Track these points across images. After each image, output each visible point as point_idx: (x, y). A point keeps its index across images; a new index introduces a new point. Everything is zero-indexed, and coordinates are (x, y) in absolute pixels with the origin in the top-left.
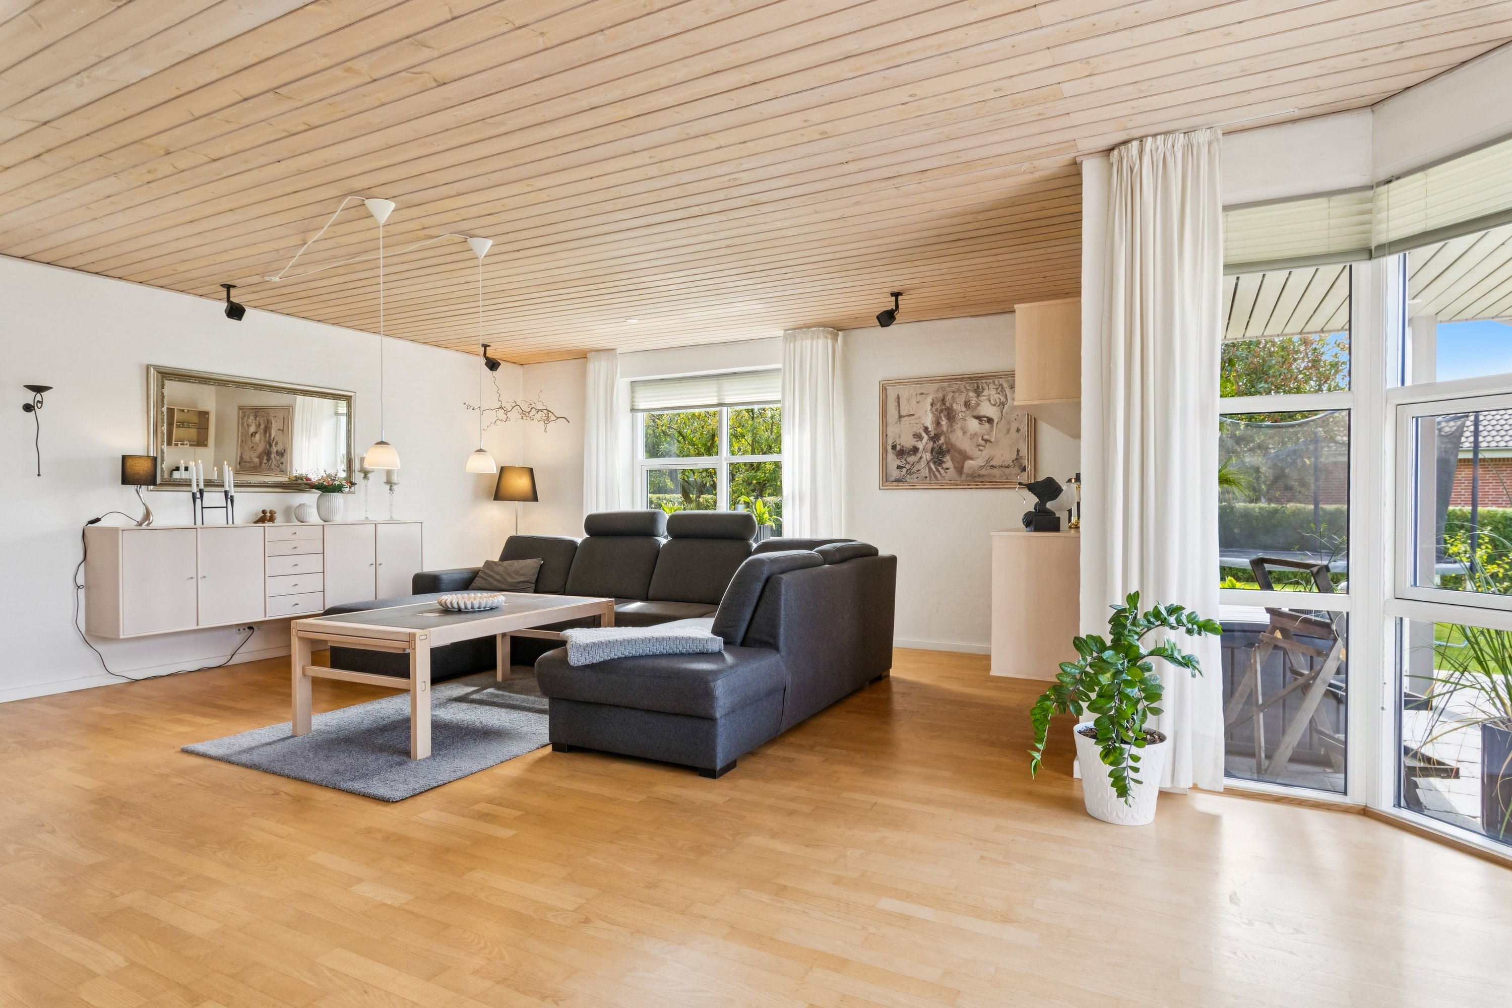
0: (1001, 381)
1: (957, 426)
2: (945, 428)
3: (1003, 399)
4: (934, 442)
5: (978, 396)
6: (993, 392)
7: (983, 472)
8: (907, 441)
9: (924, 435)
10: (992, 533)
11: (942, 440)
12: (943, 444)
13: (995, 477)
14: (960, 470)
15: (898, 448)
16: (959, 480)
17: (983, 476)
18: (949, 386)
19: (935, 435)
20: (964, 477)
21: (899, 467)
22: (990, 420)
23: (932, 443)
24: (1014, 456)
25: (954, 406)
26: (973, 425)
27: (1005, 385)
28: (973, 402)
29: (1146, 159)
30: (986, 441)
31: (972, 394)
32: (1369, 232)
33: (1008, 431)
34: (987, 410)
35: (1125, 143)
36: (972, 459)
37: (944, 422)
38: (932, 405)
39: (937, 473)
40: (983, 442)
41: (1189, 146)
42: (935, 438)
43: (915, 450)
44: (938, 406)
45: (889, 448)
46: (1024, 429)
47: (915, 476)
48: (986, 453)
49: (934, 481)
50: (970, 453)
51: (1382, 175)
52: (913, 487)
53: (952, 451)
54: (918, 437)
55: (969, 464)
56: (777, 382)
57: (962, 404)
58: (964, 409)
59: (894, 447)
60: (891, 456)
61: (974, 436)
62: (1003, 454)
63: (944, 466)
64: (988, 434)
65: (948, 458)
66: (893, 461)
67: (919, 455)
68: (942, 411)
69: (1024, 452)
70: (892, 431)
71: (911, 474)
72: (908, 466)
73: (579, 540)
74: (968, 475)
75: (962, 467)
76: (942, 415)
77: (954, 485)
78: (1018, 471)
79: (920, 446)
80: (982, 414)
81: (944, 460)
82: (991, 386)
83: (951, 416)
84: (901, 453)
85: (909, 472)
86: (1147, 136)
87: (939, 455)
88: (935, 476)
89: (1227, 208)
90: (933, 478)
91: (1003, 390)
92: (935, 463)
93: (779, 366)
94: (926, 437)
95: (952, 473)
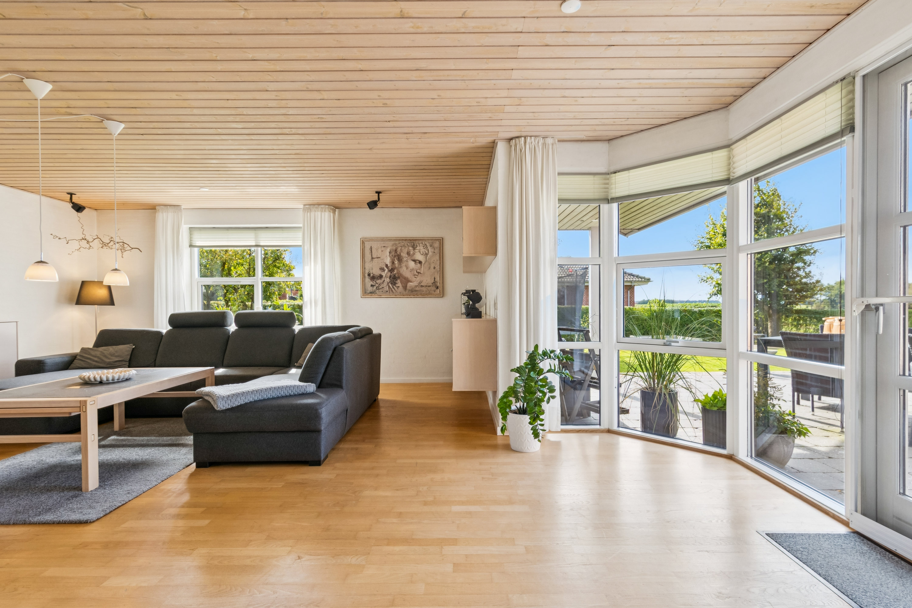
0: (426, 243)
1: (403, 265)
2: (397, 265)
3: (427, 252)
4: (391, 273)
5: (414, 249)
6: (422, 248)
7: (417, 289)
8: (376, 272)
9: (385, 268)
10: (453, 320)
11: (395, 272)
12: (396, 274)
13: (423, 291)
14: (405, 288)
15: (371, 275)
16: (404, 293)
17: (417, 291)
18: (399, 243)
19: (392, 269)
20: (407, 292)
21: (372, 286)
22: (420, 262)
23: (390, 273)
24: (433, 281)
25: (402, 254)
26: (412, 264)
27: (428, 245)
28: (412, 252)
29: (527, 146)
30: (419, 273)
31: (411, 248)
32: (608, 192)
33: (430, 268)
34: (419, 257)
35: (518, 137)
36: (411, 282)
37: (396, 262)
38: (390, 253)
39: (393, 289)
40: (417, 273)
41: (544, 144)
42: (391, 270)
43: (381, 277)
44: (393, 253)
45: (366, 275)
46: (438, 267)
47: (381, 290)
48: (419, 279)
49: (391, 293)
50: (410, 279)
51: (613, 169)
52: (380, 296)
53: (401, 277)
54: (382, 269)
55: (410, 284)
56: (300, 234)
57: (406, 253)
58: (407, 256)
59: (369, 275)
60: (367, 279)
61: (412, 270)
62: (427, 280)
63: (397, 285)
64: (419, 269)
65: (399, 281)
66: (369, 282)
67: (383, 279)
68: (395, 256)
69: (438, 279)
70: (368, 266)
71: (378, 289)
72: (377, 285)
73: (164, 331)
74: (409, 290)
75: (406, 286)
76: (395, 258)
77: (402, 295)
78: (434, 288)
79: (384, 274)
80: (416, 258)
81: (397, 282)
82: (421, 245)
83: (400, 259)
84: (373, 278)
85: (378, 288)
86: (528, 136)
87: (394, 279)
88: (392, 291)
89: (560, 174)
90: (391, 292)
91: (427, 247)
92: (392, 284)
93: (301, 225)
94: (387, 270)
95: (401, 288)
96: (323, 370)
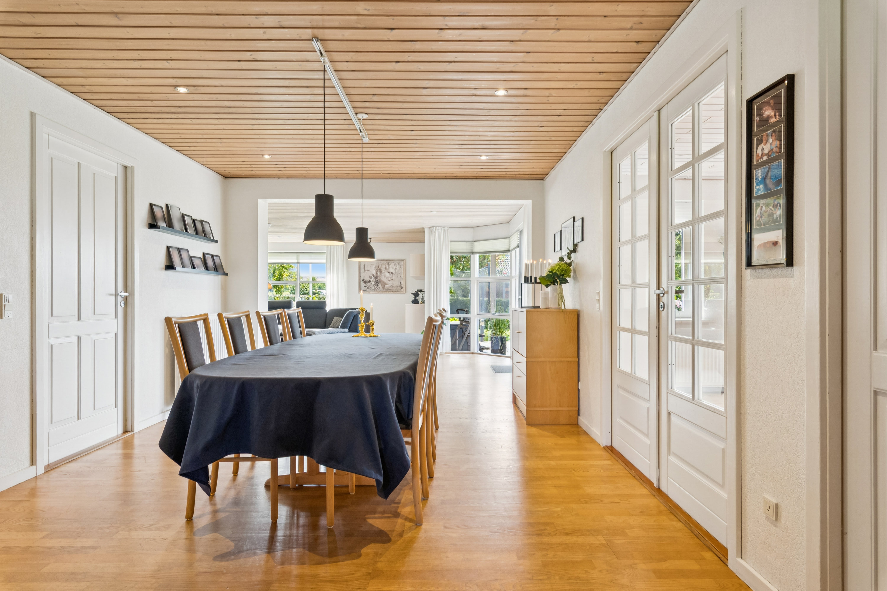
0: (396, 262)
1: (383, 274)
2: (379, 275)
3: (396, 267)
4: (376, 279)
5: (389, 265)
6: (393, 265)
7: (390, 288)
8: (367, 279)
9: (372, 277)
11: (378, 279)
12: (378, 280)
13: (394, 290)
14: (384, 288)
15: (364, 280)
16: (383, 290)
17: (390, 289)
18: (380, 262)
19: (376, 277)
20: (385, 290)
21: (364, 286)
22: (392, 273)
23: (375, 279)
24: (399, 284)
25: (382, 269)
26: (387, 274)
27: (397, 263)
28: (387, 268)
30: (391, 279)
31: (387, 265)
33: (398, 277)
34: (392, 270)
36: (387, 284)
37: (379, 273)
38: (375, 268)
39: (376, 288)
40: (390, 280)
42: (376, 278)
43: (370, 281)
44: (377, 268)
45: (362, 280)
46: (402, 277)
47: (370, 289)
48: (391, 283)
49: (376, 291)
50: (386, 283)
52: (369, 293)
53: (381, 282)
54: (371, 277)
55: (386, 286)
56: (325, 256)
57: (384, 268)
58: (385, 269)
61: (388, 277)
62: (396, 283)
63: (379, 286)
64: (392, 277)
65: (380, 284)
66: (363, 284)
67: (371, 283)
68: (378, 270)
69: (402, 283)
70: (363, 275)
71: (368, 289)
72: (367, 286)
74: (386, 289)
75: (384, 287)
76: (378, 271)
77: (382, 292)
78: (400, 288)
79: (371, 280)
80: (390, 271)
81: (379, 284)
82: (393, 263)
83: (381, 271)
84: (365, 282)
85: (368, 288)
87: (377, 283)
88: (376, 289)
90: (375, 290)
91: (396, 265)
92: (376, 285)
93: (325, 252)
94: (373, 277)
95: (381, 288)
96: (349, 325)
